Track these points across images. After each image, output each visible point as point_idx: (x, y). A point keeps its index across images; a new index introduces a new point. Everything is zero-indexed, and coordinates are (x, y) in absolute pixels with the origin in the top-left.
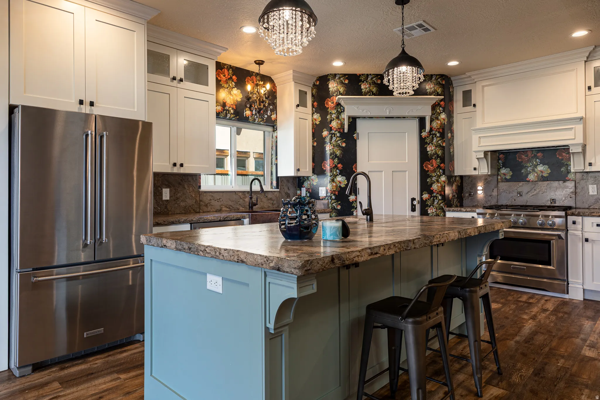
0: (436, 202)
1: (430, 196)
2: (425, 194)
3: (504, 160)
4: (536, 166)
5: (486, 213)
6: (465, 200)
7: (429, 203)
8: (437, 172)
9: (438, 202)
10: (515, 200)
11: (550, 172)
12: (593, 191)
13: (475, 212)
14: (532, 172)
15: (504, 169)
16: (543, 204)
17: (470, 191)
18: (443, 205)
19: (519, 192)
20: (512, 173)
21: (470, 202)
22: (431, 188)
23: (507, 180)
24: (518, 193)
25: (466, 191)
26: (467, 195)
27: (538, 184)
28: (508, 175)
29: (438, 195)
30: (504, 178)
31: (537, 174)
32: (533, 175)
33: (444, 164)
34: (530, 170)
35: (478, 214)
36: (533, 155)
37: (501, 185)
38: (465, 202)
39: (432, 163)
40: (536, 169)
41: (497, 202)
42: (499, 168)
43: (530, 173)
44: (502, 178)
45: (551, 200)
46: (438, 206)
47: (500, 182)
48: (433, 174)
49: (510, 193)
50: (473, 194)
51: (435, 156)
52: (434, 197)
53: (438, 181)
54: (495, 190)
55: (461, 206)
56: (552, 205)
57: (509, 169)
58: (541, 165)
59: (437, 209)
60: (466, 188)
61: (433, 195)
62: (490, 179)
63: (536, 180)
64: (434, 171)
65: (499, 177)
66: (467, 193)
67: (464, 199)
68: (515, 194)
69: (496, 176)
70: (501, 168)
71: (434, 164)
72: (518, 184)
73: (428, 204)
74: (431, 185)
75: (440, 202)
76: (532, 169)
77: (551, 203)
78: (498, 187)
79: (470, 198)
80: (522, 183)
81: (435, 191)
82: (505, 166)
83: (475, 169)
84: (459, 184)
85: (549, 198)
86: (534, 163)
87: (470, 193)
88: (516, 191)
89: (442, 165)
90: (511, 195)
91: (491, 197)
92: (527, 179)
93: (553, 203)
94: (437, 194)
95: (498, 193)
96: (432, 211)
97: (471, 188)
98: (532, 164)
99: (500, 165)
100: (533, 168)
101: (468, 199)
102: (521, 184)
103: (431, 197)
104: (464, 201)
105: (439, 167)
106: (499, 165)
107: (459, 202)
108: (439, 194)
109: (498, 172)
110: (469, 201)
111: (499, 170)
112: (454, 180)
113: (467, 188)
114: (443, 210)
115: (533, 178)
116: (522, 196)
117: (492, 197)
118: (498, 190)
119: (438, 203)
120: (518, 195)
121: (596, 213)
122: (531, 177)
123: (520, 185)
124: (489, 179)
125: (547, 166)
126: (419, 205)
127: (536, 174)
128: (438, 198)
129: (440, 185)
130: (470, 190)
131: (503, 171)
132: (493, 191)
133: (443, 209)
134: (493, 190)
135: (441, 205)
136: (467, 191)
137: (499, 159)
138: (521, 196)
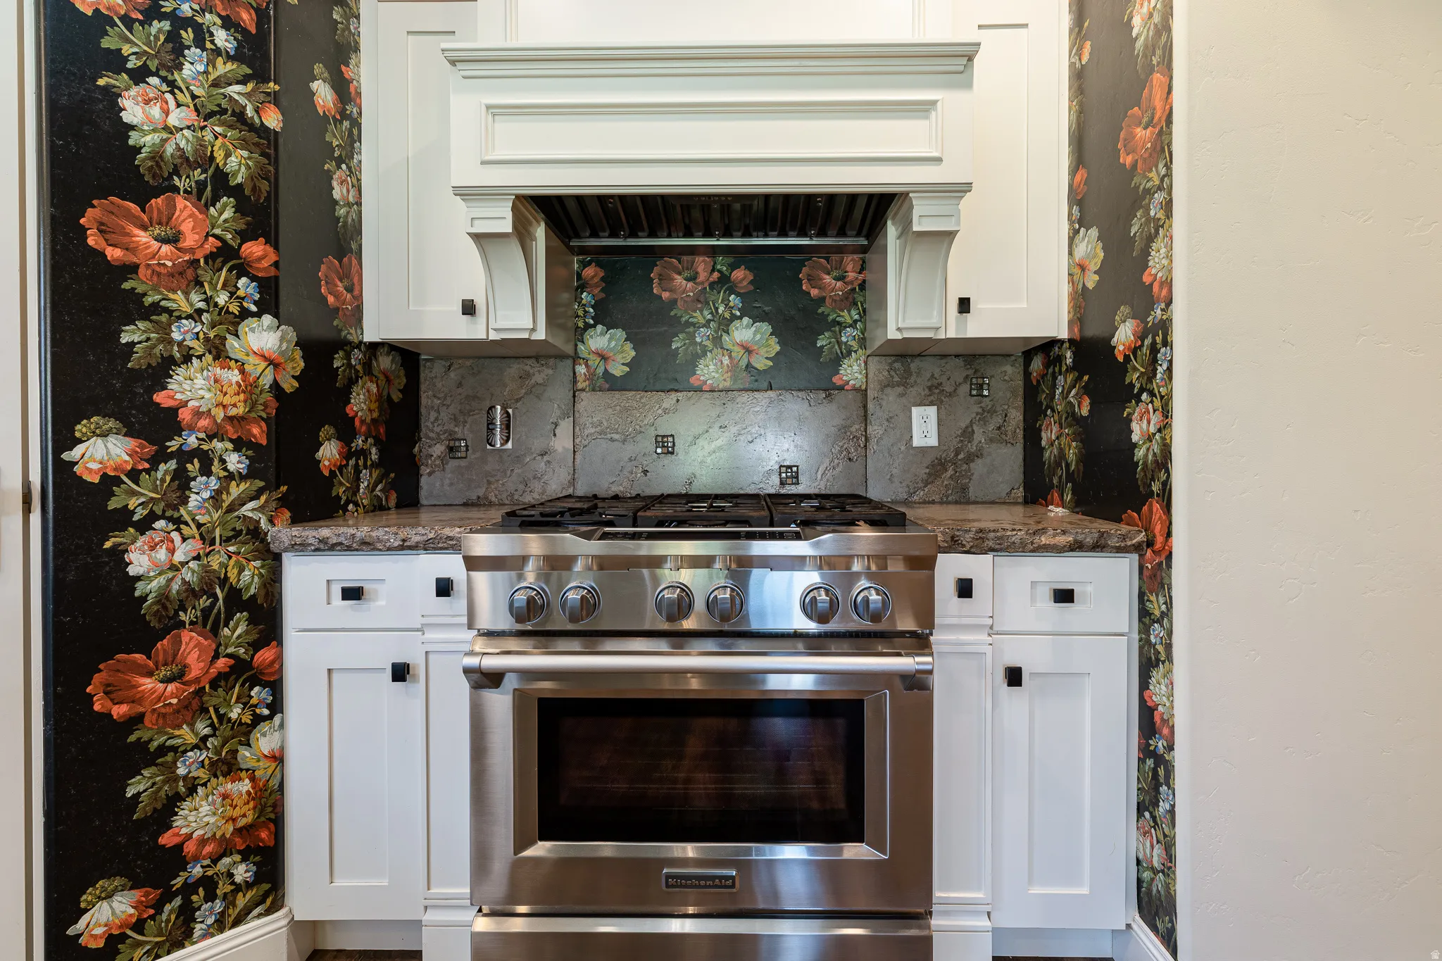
0: (206, 495)
1: (150, 449)
2: (104, 435)
3: (602, 290)
4: (725, 325)
5: (524, 559)
6: (430, 474)
7: (133, 503)
8: (214, 288)
9: (218, 492)
10: (645, 472)
11: (778, 353)
12: (925, 432)
13: (452, 546)
14: (711, 351)
15: (602, 334)
16: (753, 486)
17: (451, 433)
18: (261, 509)
19: (663, 437)
20: (633, 353)
21: (451, 484)
22: (159, 397)
23: (612, 384)
24: (660, 439)
25: (432, 431)
26: (438, 449)
27: (733, 400)
28: (619, 358)
29: (218, 445)
30: (600, 371)
31: (730, 357)
32: (716, 365)
33: (273, 241)
34: (705, 338)
35: (473, 563)
36: (716, 275)
37: (587, 401)
38: (429, 485)
39: (165, 220)
40: (725, 337)
41: (573, 482)
42: (581, 324)
43: (704, 354)
44: (591, 376)
45: (783, 469)
46: (223, 524)
47: (583, 390)
48: (179, 301)
49: (624, 441)
50: (467, 446)
51: (198, 175)
52: (184, 456)
53: (218, 351)
54: (565, 427)
55: (409, 501)
56: (783, 491)
57: (620, 334)
58: (746, 320)
59: (212, 543)
60: (433, 415)
61: (173, 445)
62: (543, 375)
63: (728, 384)
64: (188, 276)
65: (581, 369)
66: (439, 441)
67: (424, 470)
68: (649, 445)
69: (569, 362)
70: (587, 327)
71: (187, 227)
72: (657, 402)
73: (126, 513)
74: (161, 371)
75: (236, 490)
76: (713, 338)
77: (782, 483)
78: (577, 415)
79: (453, 464)
80: (674, 396)
81: (198, 414)
82: (604, 316)
83: (469, 308)
84: (396, 396)
85: (773, 464)
86: (720, 311)
87: (452, 444)
88: (652, 432)
89: (255, 249)
90: (630, 449)
91: (546, 458)
92: (693, 380)
93: (789, 481)
94: (211, 437)
95: (577, 441)
96: (162, 554)
97: (455, 419)
98: (711, 313)
99: (586, 312)
100: (716, 332)
101: (444, 470)
102: (669, 400)
103: (155, 461)
104: (424, 481)
105: (225, 255)
106: (581, 313)
107: (392, 486)
108: (231, 440)
109: (576, 345)
110: (447, 482)
111: (579, 334)
112: (359, 368)
113: (437, 419)
114: (263, 541)
115: (717, 376)
116: (672, 453)
117: (549, 462)
118: (577, 429)
119: (216, 498)
120: (659, 450)
121: (1052, 532)
122: (710, 371)
123: (665, 405)
124: (537, 374)
125: (766, 328)
126: (36, 518)
127: (726, 361)
128: (223, 461)
129: (234, 376)
130: (451, 427)
131: (599, 340)
132: (557, 431)
133: (255, 533)
134: (556, 425)
135: (247, 509)
136: (437, 429)
137: (582, 287)
138: (669, 452)
